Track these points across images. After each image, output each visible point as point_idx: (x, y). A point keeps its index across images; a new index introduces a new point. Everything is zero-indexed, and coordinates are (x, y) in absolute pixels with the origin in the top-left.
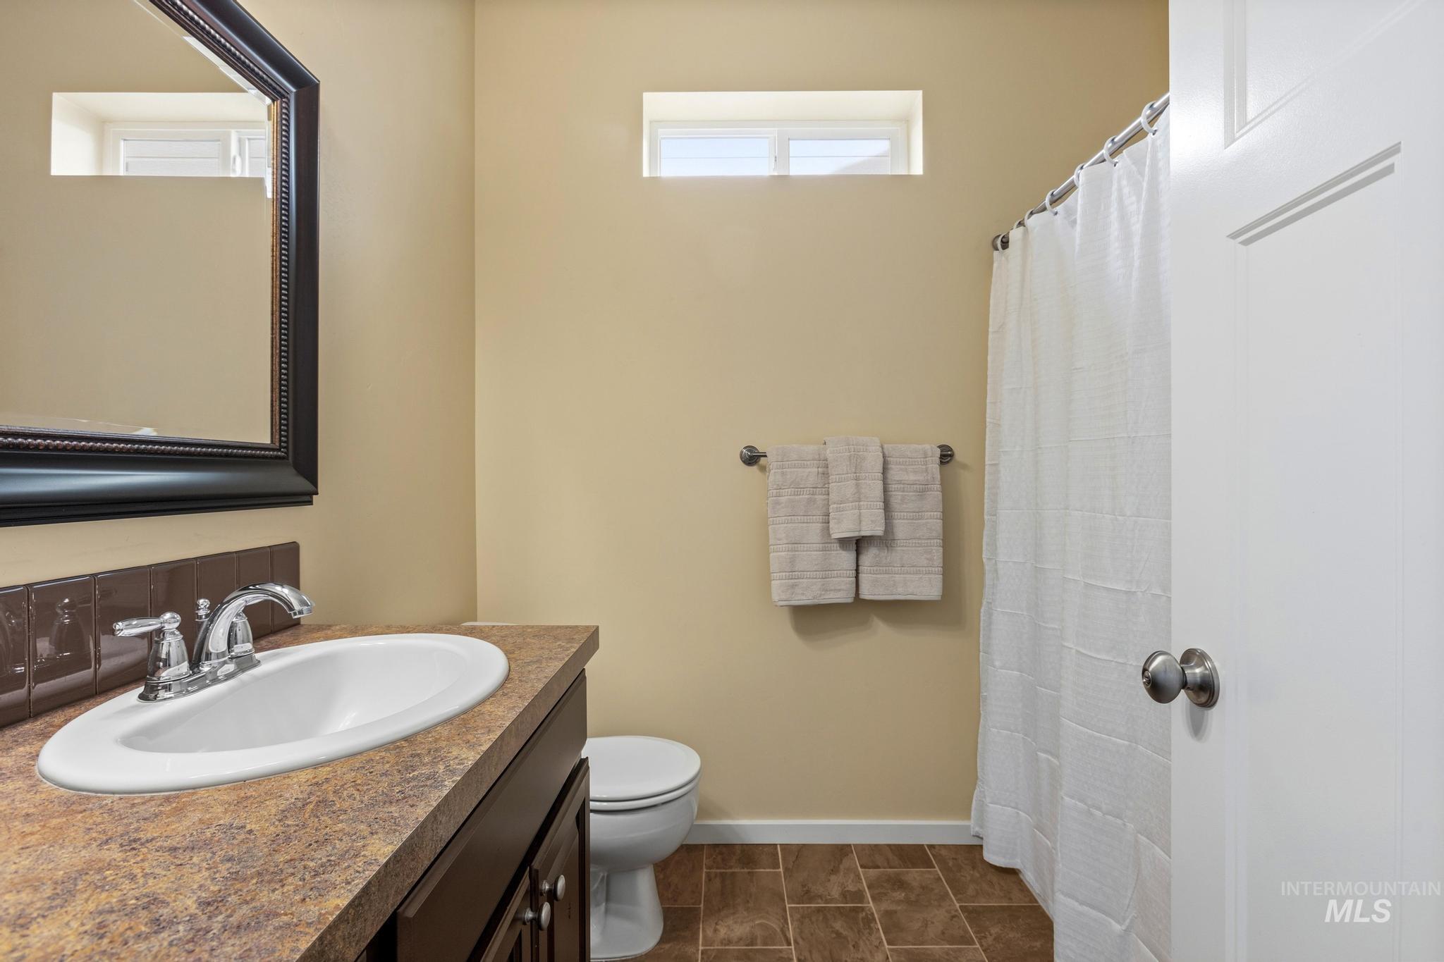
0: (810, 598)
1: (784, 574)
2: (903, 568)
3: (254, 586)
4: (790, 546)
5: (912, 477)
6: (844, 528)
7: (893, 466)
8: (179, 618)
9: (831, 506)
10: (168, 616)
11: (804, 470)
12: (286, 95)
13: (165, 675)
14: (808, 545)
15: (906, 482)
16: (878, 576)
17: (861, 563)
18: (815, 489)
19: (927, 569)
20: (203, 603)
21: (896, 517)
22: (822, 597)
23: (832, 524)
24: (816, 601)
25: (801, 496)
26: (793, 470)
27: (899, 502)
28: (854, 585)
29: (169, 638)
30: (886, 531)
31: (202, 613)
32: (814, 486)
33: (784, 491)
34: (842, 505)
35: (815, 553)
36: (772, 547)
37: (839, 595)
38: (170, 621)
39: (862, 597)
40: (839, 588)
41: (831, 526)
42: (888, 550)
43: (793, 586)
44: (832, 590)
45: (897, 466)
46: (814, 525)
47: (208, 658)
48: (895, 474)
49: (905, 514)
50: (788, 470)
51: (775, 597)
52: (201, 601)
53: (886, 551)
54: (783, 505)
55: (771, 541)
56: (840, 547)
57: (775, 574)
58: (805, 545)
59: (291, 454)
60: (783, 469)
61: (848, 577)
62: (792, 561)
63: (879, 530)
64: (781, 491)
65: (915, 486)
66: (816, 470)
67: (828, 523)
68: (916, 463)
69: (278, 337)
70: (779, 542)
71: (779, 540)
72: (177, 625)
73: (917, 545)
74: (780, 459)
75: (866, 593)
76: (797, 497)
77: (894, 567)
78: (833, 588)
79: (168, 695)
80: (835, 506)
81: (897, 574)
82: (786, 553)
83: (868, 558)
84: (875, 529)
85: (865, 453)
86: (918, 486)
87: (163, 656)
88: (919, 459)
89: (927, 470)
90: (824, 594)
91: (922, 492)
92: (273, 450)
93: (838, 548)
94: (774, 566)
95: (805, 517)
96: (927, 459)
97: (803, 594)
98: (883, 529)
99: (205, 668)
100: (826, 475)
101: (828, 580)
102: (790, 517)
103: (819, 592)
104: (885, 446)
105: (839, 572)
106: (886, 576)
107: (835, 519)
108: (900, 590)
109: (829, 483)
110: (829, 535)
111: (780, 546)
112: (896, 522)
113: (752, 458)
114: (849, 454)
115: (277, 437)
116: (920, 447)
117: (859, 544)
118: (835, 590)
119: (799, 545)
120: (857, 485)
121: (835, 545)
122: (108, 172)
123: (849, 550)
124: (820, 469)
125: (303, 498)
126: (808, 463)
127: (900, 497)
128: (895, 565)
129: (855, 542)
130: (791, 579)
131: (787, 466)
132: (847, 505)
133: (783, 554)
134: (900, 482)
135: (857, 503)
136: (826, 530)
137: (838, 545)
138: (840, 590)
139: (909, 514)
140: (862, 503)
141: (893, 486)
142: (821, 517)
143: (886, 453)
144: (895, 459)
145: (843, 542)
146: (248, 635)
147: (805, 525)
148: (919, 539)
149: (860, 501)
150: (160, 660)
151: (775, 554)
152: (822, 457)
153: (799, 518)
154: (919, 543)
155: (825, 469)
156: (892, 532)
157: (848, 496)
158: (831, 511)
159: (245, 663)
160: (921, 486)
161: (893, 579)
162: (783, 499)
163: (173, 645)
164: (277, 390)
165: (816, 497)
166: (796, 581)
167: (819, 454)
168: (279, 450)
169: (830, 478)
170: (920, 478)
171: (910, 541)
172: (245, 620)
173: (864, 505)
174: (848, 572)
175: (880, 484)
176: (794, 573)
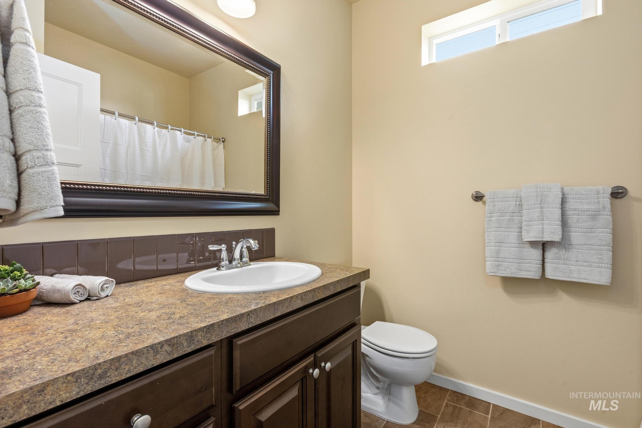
0: (509, 273)
1: (493, 258)
2: (578, 263)
3: (246, 238)
4: (497, 244)
5: (586, 207)
6: (532, 235)
7: (570, 200)
8: (226, 246)
9: (523, 223)
10: (223, 245)
11: (507, 203)
12: (269, 75)
13: (223, 263)
14: (509, 244)
15: (580, 210)
16: (558, 265)
17: (546, 257)
18: (513, 214)
19: (597, 264)
20: (234, 243)
21: (572, 231)
22: (517, 274)
23: (524, 233)
24: (513, 275)
25: (504, 218)
26: (500, 203)
27: (575, 221)
28: (541, 270)
29: (223, 252)
30: (563, 238)
31: (234, 246)
32: (512, 212)
33: (494, 214)
34: (530, 223)
35: (513, 249)
36: (487, 244)
37: (530, 273)
38: (224, 247)
39: (547, 277)
40: (530, 270)
41: (522, 235)
42: (566, 250)
43: (498, 266)
44: (524, 270)
45: (574, 200)
46: (513, 233)
47: (234, 260)
48: (571, 205)
49: (580, 229)
50: (497, 203)
51: (488, 271)
52: (234, 242)
53: (564, 251)
54: (493, 222)
55: (486, 241)
56: (530, 246)
57: (488, 258)
58: (507, 244)
59: (271, 197)
60: (493, 202)
61: (537, 264)
62: (498, 252)
63: (557, 238)
64: (492, 214)
65: (588, 212)
66: (515, 203)
67: (522, 232)
68: (590, 198)
69: (266, 158)
70: (491, 242)
71: (491, 240)
72: (225, 248)
73: (590, 249)
74: (492, 197)
75: (549, 274)
76: (501, 218)
77: (570, 261)
78: (525, 269)
79: (223, 269)
80: (526, 223)
81: (573, 265)
82: (494, 247)
83: (551, 254)
84: (554, 237)
85: (549, 193)
86: (590, 212)
87: (222, 258)
88: (592, 196)
89: (598, 202)
90: (518, 272)
91: (595, 216)
92: (265, 196)
93: (529, 247)
94: (487, 254)
95: (507, 229)
96: (599, 195)
97: (504, 270)
98: (560, 237)
99: (234, 263)
100: (521, 205)
101: (521, 264)
102: (497, 229)
103: (515, 271)
104: (565, 189)
105: (529, 261)
106: (565, 266)
107: (525, 230)
108: (575, 275)
109: (523, 211)
110: (522, 240)
111: (491, 244)
112: (572, 234)
113: (478, 197)
114: (536, 193)
115: (266, 191)
116: (594, 188)
117: (544, 246)
118: (527, 271)
119: (503, 244)
120: (542, 212)
121: (527, 245)
122: (252, 111)
123: (537, 248)
124: (517, 203)
125: (276, 212)
126: (510, 199)
127: (575, 219)
128: (572, 260)
129: (542, 244)
130: (497, 262)
131: (496, 201)
132: (534, 222)
133: (492, 248)
134: (575, 210)
135: (541, 222)
136: (520, 236)
137: (529, 245)
138: (530, 271)
139: (582, 229)
140: (544, 222)
141: (570, 212)
142: (517, 229)
143: (565, 192)
144: (572, 196)
145: (533, 244)
146: (247, 256)
147: (506, 233)
148: (591, 245)
149: (543, 221)
150: (221, 259)
151: (488, 248)
152: (519, 196)
153: (503, 229)
154: (591, 248)
155: (520, 203)
156: (570, 240)
157: (535, 218)
158: (523, 226)
159: (245, 264)
160: (593, 212)
161: (570, 268)
162: (494, 219)
163: (224, 255)
164: (266, 176)
165: (514, 218)
166: (500, 263)
167: (517, 194)
168: (267, 196)
169: (523, 207)
170: (593, 207)
171: (584, 246)
172: (247, 250)
173: (545, 223)
174: (536, 261)
175: (559, 212)
176: (499, 259)
